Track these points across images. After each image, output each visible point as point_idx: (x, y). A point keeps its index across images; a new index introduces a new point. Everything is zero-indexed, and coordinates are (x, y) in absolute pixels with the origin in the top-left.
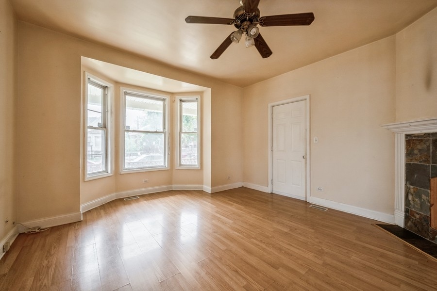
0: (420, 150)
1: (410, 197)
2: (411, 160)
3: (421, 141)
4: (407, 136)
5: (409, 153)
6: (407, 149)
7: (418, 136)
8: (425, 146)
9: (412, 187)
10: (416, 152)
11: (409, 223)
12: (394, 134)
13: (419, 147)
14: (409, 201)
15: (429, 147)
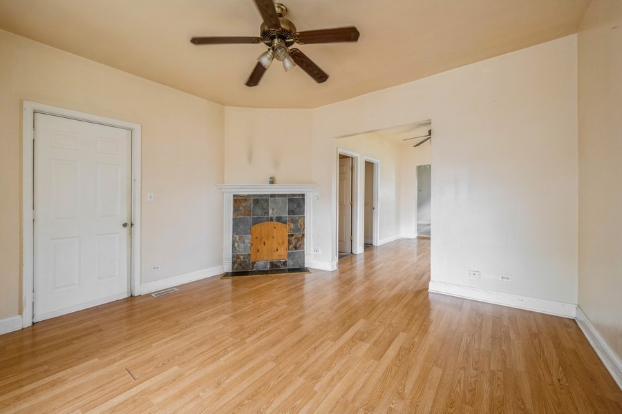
0: (244, 207)
1: (236, 245)
2: (238, 215)
3: (246, 200)
4: (234, 196)
5: (236, 210)
6: (234, 206)
7: (243, 196)
8: (248, 204)
9: (237, 236)
10: (241, 208)
11: (236, 265)
12: (223, 193)
13: (244, 204)
14: (235, 248)
15: (250, 204)
